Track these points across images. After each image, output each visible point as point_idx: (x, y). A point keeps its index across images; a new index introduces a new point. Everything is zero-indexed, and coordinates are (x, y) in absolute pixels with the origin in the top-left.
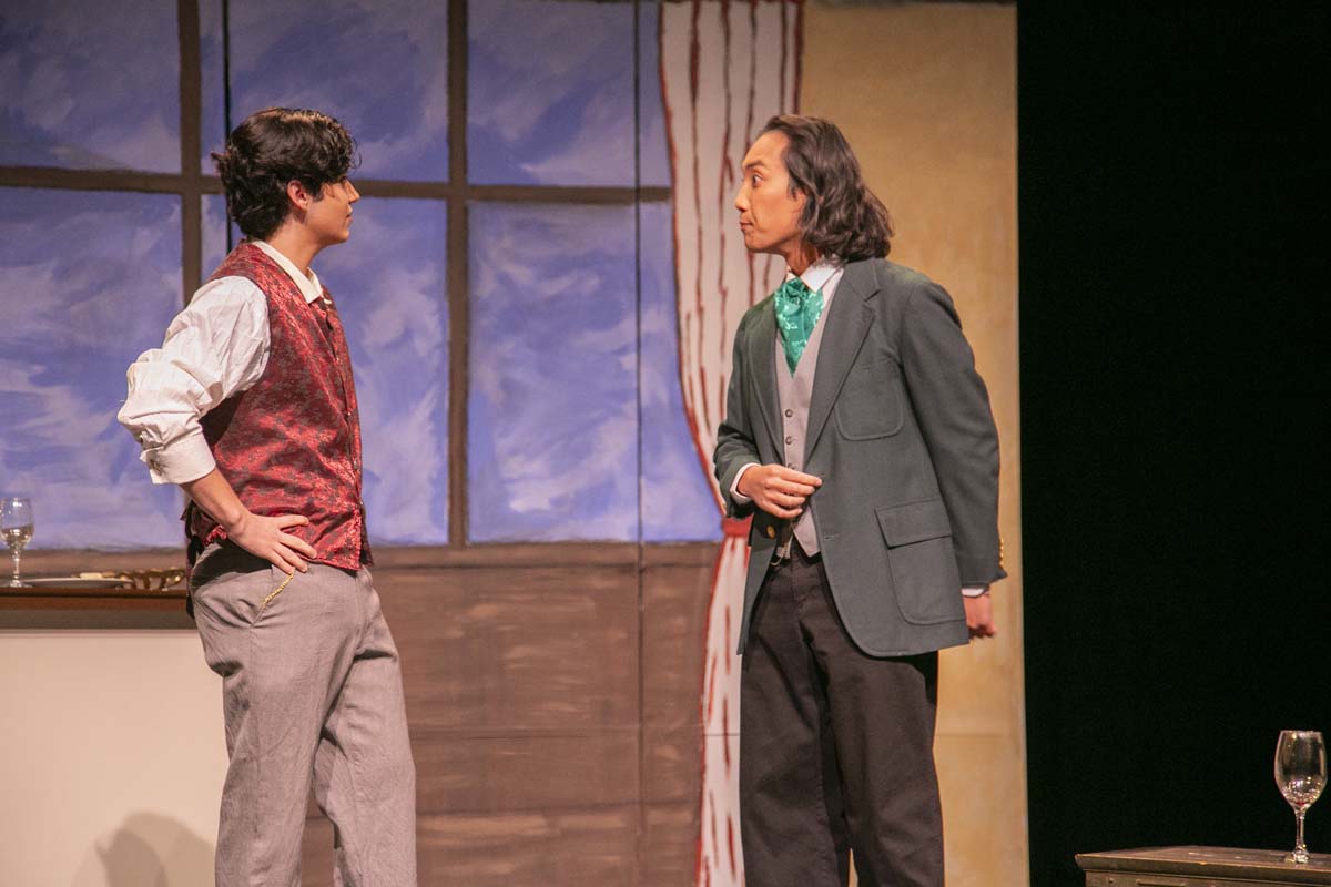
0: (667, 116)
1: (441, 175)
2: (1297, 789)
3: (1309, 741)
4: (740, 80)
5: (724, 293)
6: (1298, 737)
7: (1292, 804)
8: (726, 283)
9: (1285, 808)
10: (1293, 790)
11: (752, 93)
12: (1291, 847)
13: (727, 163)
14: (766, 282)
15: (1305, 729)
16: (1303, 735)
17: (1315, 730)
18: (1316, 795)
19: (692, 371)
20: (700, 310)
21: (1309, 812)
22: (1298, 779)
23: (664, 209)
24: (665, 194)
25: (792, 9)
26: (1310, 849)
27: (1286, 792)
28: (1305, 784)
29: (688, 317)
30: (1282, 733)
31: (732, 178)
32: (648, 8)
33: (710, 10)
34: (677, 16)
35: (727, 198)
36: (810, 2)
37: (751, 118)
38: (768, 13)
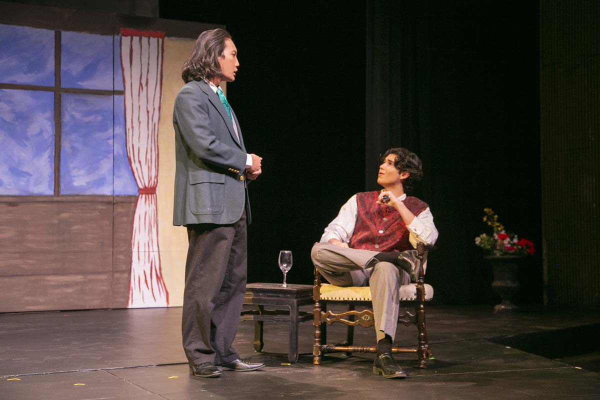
0: (123, 70)
1: (52, 84)
2: (284, 267)
3: (288, 253)
4: (145, 60)
5: (140, 123)
7: (283, 271)
8: (140, 119)
9: (281, 273)
11: (149, 64)
12: (282, 283)
13: (141, 84)
14: (152, 120)
15: (287, 250)
16: (286, 252)
17: (290, 250)
18: (289, 268)
19: (130, 145)
20: (133, 127)
21: (287, 273)
22: (285, 264)
23: (122, 97)
24: (122, 93)
25: (160, 40)
26: (287, 283)
27: (281, 268)
28: (287, 266)
29: (129, 129)
30: (281, 252)
31: (142, 89)
32: (117, 37)
33: (136, 39)
34: (126, 40)
35: (141, 94)
36: (166, 38)
37: (148, 71)
38: (154, 41)
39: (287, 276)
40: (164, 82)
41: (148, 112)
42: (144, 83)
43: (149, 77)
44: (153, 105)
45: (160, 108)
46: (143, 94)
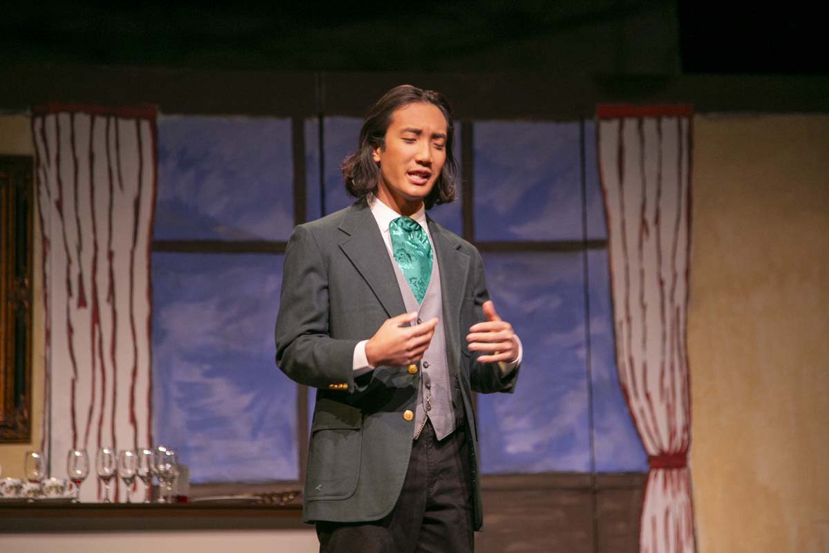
0: (603, 193)
4: (651, 167)
5: (644, 307)
8: (646, 300)
11: (659, 177)
13: (644, 223)
14: (672, 300)
19: (624, 359)
20: (629, 319)
23: (603, 253)
24: (603, 244)
25: (685, 122)
29: (621, 323)
31: (647, 232)
32: (590, 125)
33: (631, 124)
34: (609, 130)
35: (645, 244)
36: (697, 118)
37: (659, 193)
38: (669, 124)
40: (695, 212)
41: (661, 283)
42: (650, 217)
43: (661, 206)
44: (673, 266)
45: (687, 273)
46: (650, 244)
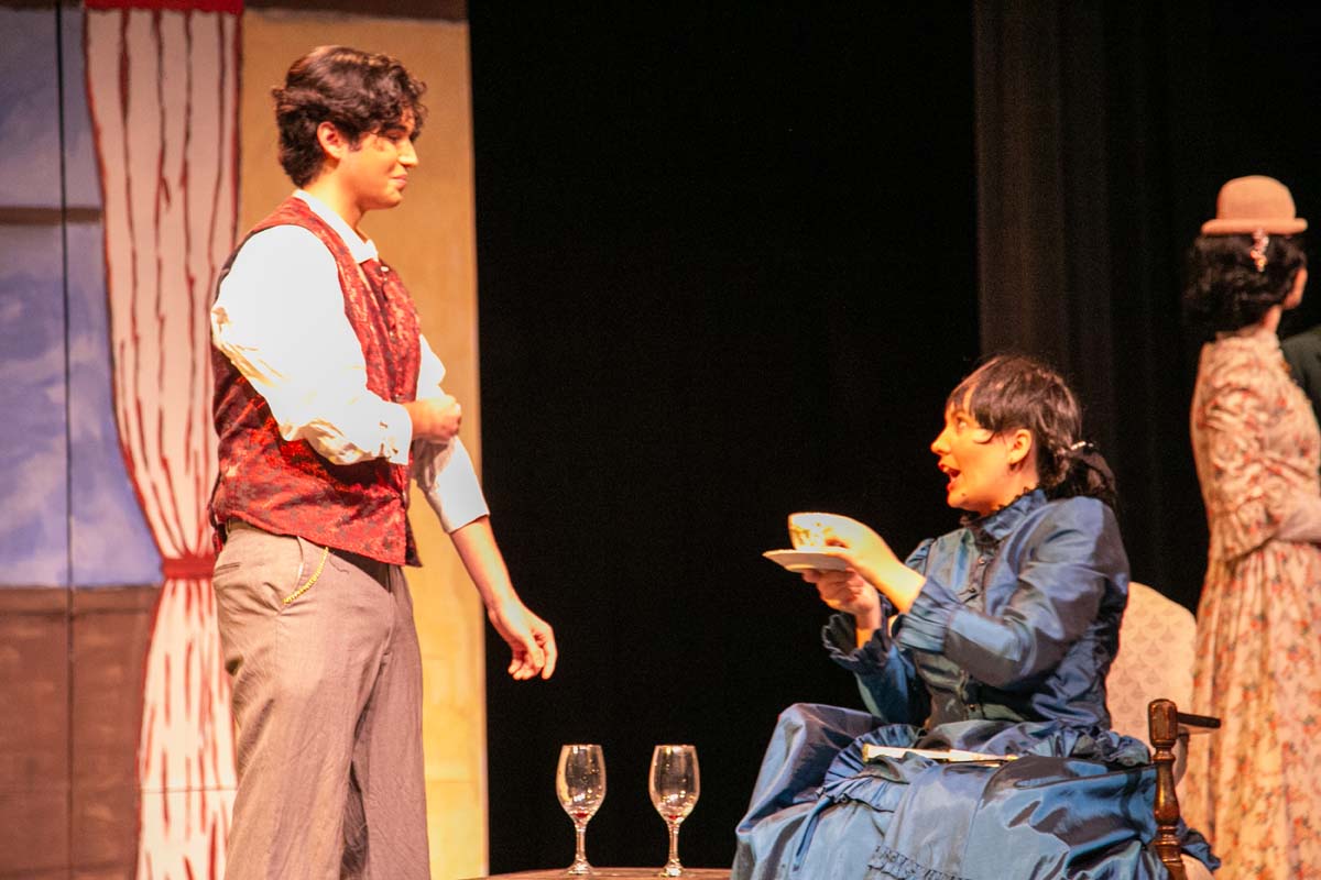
0: (96, 133)
2: (671, 804)
3: (683, 755)
4: (175, 94)
5: (162, 321)
6: (672, 752)
7: (666, 819)
8: (164, 308)
9: (660, 826)
10: (667, 804)
11: (189, 110)
12: (665, 862)
13: (163, 182)
15: (679, 743)
16: (677, 749)
17: (688, 744)
18: (688, 809)
19: (126, 403)
20: (136, 339)
21: (682, 826)
22: (671, 793)
23: (94, 230)
24: (95, 215)
25: (229, 22)
26: (683, 862)
27: (660, 807)
28: (680, 799)
29: (123, 346)
30: (658, 748)
31: (168, 198)
32: (71, 17)
33: (141, 19)
34: (104, 26)
35: (164, 219)
36: (250, 16)
37: (188, 136)
38: (205, 24)
39: (680, 836)
40: (245, 169)
41: (191, 282)
42: (173, 175)
43: (191, 157)
44: (210, 255)
46: (172, 217)
